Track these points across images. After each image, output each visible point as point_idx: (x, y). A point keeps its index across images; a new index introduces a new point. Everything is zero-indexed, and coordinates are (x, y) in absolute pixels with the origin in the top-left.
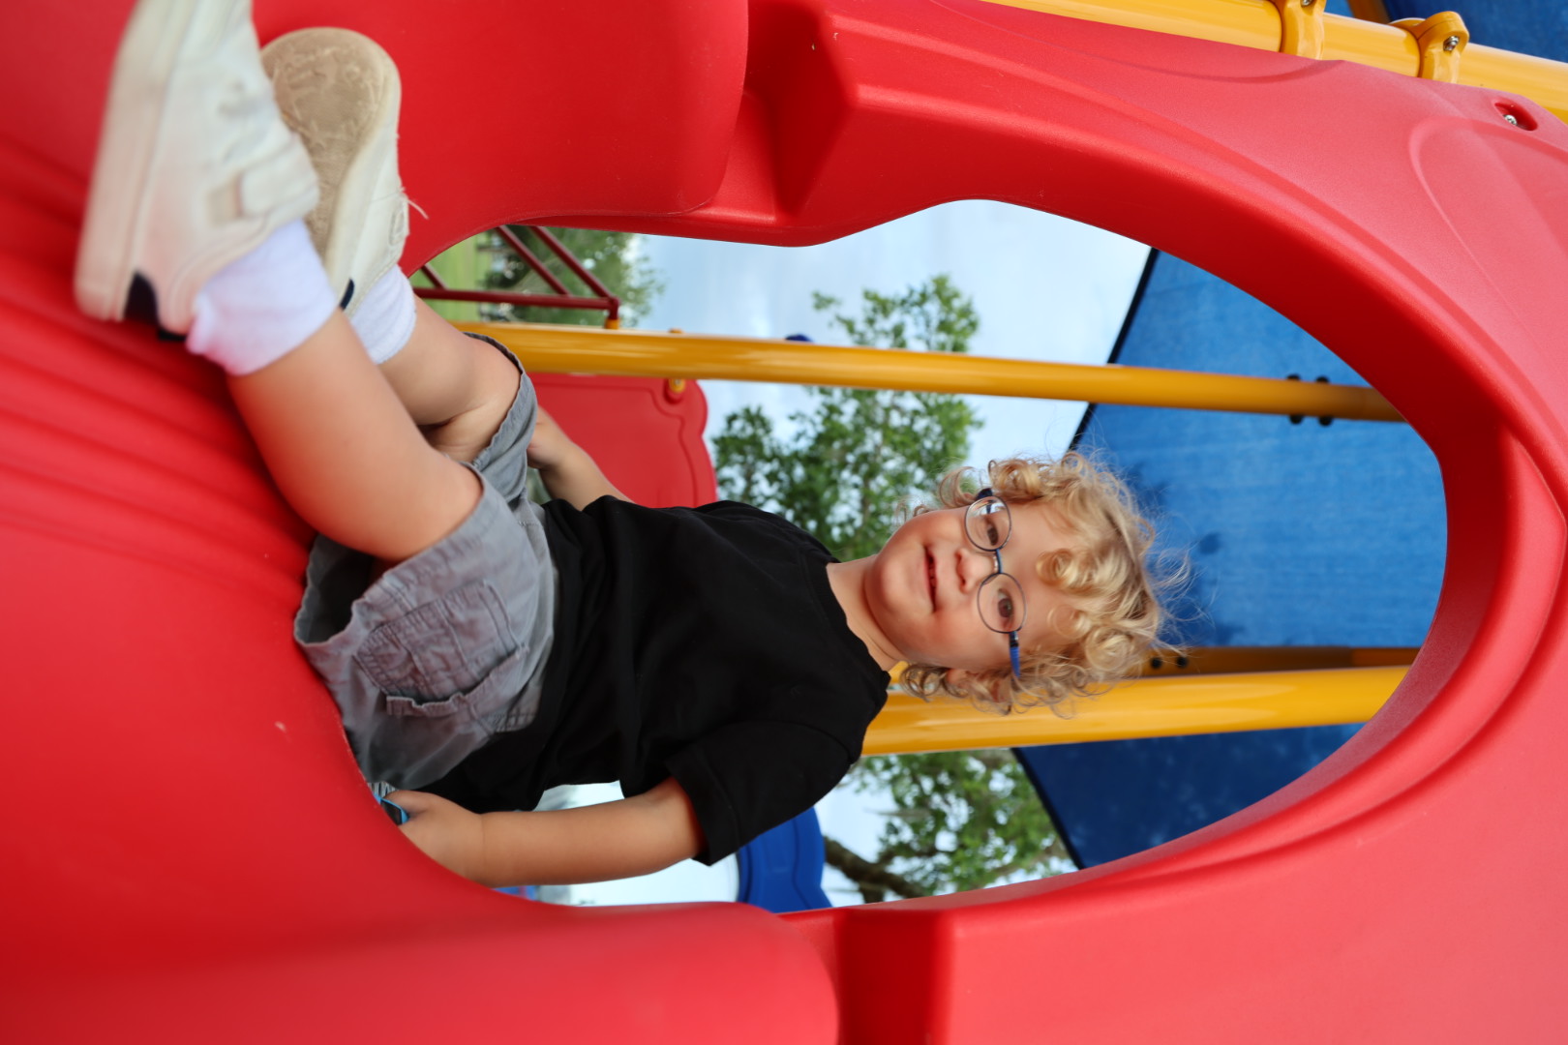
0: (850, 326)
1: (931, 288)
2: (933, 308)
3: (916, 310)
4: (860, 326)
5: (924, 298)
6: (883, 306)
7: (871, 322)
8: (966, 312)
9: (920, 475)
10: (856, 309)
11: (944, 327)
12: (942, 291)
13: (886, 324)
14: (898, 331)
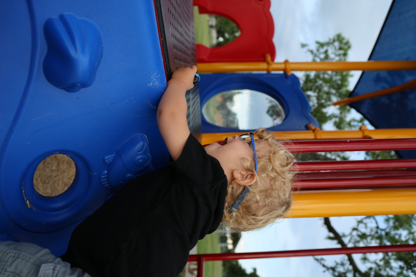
0: (312, 52)
1: (336, 38)
2: (337, 44)
3: (331, 46)
4: (315, 51)
5: (334, 41)
6: (322, 45)
7: (318, 50)
8: (347, 43)
9: (333, 91)
10: (313, 47)
11: (340, 49)
12: (339, 38)
13: (322, 50)
14: (326, 52)
